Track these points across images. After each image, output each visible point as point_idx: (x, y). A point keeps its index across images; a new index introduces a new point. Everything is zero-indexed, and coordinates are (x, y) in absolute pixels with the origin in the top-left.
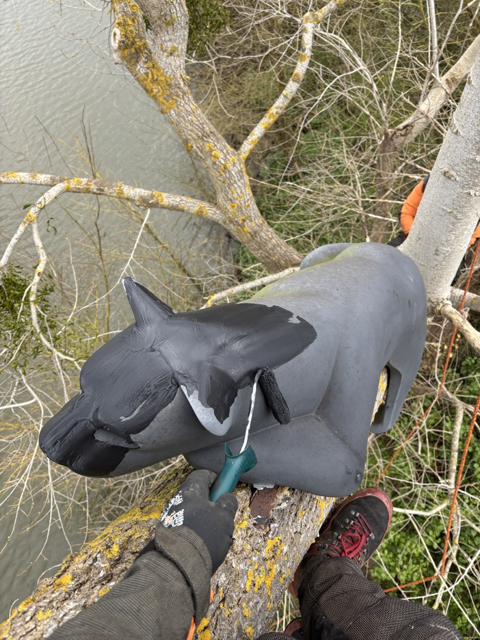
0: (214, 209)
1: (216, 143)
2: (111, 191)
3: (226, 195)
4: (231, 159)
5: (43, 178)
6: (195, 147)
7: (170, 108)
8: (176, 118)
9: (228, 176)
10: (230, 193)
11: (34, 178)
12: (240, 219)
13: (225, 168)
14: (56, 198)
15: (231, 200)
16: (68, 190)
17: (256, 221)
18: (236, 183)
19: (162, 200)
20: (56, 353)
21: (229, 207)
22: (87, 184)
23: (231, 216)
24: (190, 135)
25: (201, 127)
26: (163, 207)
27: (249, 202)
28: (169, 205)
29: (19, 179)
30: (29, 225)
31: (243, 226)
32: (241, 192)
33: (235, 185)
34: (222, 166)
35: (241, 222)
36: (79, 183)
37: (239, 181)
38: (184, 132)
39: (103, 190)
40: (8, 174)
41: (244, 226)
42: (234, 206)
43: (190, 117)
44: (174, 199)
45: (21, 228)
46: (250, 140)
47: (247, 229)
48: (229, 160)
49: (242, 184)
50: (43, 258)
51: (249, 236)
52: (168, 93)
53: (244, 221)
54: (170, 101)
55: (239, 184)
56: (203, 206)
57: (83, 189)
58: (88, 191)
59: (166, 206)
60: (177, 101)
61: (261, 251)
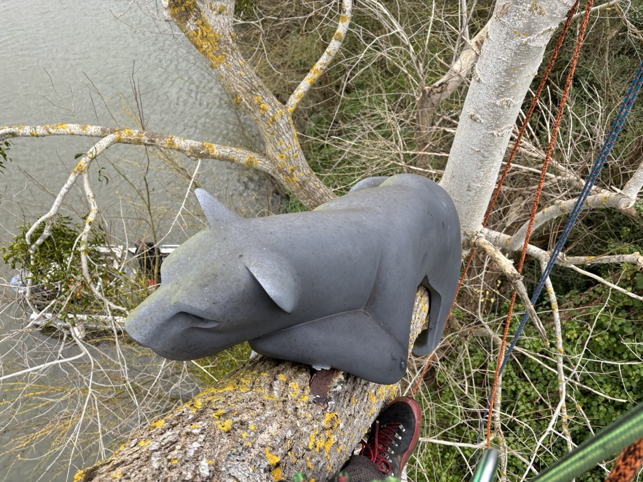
0: (264, 160)
1: (264, 97)
2: (162, 142)
3: (275, 146)
4: (278, 112)
5: (93, 129)
6: (244, 100)
7: (220, 63)
8: (225, 72)
9: (276, 127)
10: (279, 144)
11: (84, 129)
12: (289, 169)
13: (274, 120)
14: (107, 148)
15: (279, 151)
16: (119, 141)
17: (305, 171)
18: (284, 134)
19: (213, 151)
20: (107, 302)
21: (278, 158)
22: (138, 136)
23: (280, 166)
24: (239, 89)
25: (250, 81)
26: (214, 158)
27: (297, 153)
28: (219, 155)
29: (68, 130)
30: (80, 174)
31: (291, 176)
32: (289, 143)
33: (284, 137)
34: (271, 119)
35: (290, 172)
36: (130, 134)
37: (287, 132)
38: (233, 85)
39: (154, 141)
40: (57, 126)
41: (293, 176)
42: (282, 157)
43: (238, 72)
44: (224, 150)
45: (72, 178)
46: (297, 94)
47: (296, 179)
48: (277, 113)
49: (290, 136)
50: (94, 208)
51: (298, 185)
52: (218, 49)
53: (293, 171)
54: (220, 57)
55: (287, 135)
56: (252, 156)
57: (134, 140)
58: (139, 142)
59: (216, 156)
60: (226, 56)
61: (309, 200)
